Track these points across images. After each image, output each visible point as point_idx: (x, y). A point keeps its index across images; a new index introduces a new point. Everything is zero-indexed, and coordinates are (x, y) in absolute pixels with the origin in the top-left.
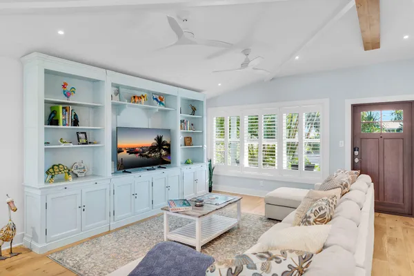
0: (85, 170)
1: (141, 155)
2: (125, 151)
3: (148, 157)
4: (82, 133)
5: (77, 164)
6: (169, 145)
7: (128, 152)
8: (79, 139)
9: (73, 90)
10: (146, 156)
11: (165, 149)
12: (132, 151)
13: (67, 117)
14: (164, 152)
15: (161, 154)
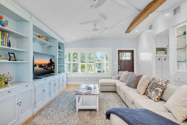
0: (11, 79)
1: (44, 68)
2: (38, 66)
3: (47, 69)
4: (12, 53)
5: (6, 75)
6: (54, 63)
7: (39, 66)
8: (10, 57)
9: (6, 22)
10: (46, 69)
11: (53, 65)
12: (41, 66)
13: (5, 40)
14: (53, 67)
15: (52, 68)
